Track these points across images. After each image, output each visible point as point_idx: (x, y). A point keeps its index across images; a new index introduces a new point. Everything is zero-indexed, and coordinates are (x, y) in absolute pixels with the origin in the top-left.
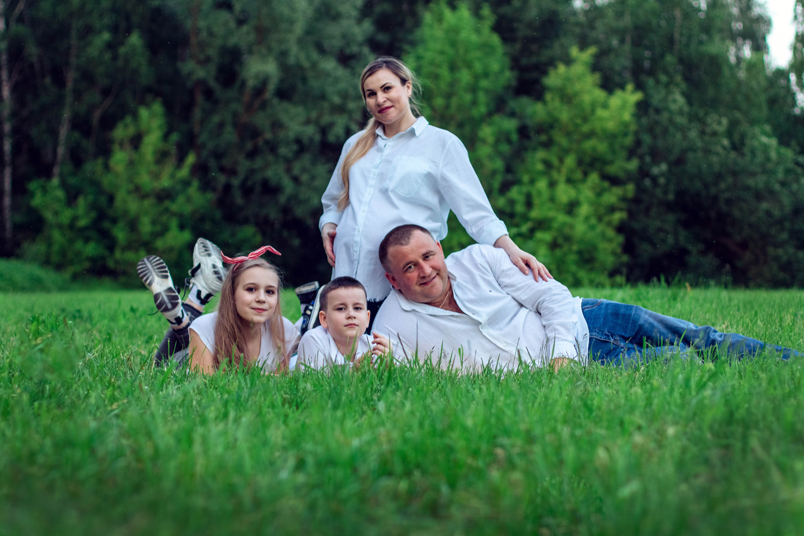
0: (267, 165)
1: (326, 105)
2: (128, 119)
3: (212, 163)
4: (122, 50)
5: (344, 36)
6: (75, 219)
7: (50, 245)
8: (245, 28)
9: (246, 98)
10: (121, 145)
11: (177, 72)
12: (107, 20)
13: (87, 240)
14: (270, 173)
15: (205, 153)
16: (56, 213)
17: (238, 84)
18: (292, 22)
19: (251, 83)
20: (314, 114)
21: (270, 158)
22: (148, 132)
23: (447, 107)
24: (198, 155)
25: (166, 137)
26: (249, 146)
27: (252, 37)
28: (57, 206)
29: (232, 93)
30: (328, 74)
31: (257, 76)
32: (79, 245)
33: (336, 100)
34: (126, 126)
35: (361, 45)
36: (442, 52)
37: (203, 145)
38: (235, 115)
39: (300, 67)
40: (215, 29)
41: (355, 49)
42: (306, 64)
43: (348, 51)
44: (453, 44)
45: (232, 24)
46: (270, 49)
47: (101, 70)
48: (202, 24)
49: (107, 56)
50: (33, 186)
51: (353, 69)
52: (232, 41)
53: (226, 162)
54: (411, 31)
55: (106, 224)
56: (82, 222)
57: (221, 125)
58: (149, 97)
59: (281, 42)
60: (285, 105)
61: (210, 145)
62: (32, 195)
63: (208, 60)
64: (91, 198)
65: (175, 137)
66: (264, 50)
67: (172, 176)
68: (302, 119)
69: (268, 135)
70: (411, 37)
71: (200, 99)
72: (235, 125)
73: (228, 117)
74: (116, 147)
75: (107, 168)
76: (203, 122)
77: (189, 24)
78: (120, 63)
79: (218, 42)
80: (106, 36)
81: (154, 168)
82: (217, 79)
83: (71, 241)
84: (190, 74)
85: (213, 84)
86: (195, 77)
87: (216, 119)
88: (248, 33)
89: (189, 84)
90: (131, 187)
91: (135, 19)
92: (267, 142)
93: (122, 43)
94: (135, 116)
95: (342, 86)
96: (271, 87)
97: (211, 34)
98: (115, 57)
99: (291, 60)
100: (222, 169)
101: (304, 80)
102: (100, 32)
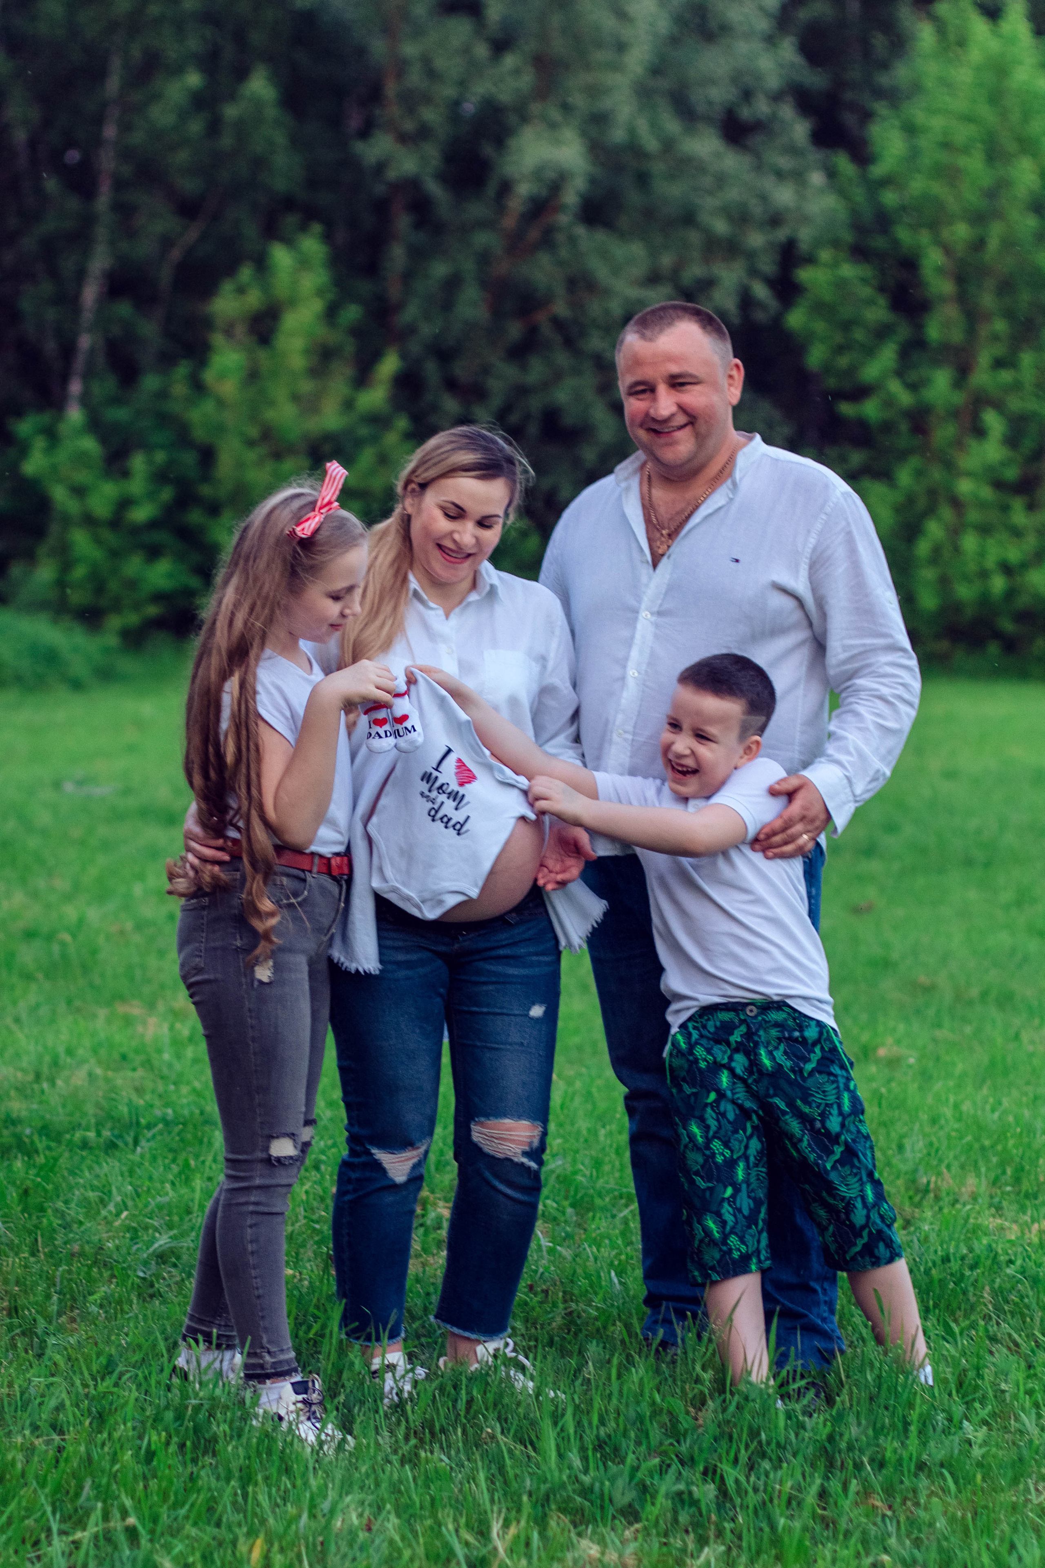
0: (558, 376)
1: (694, 237)
2: (246, 273)
3: (431, 370)
4: (231, 112)
5: (736, 78)
6: (125, 503)
7: (66, 566)
8: (510, 61)
9: (509, 222)
10: (229, 333)
11: (351, 163)
12: (193, 44)
13: (153, 553)
14: (562, 396)
15: (415, 347)
16: (79, 491)
17: (491, 189)
18: (621, 47)
19: (524, 189)
20: (667, 260)
21: (562, 358)
22: (292, 302)
23: (979, 244)
24: (403, 356)
25: (331, 313)
26: (515, 330)
27: (527, 80)
28: (82, 477)
29: (477, 210)
30: (701, 168)
31: (538, 174)
32: (134, 565)
33: (721, 227)
34: (241, 290)
35: (776, 97)
36: (968, 119)
37: (411, 330)
38: (484, 258)
39: (634, 149)
40: (440, 63)
41: (762, 107)
42: (651, 144)
43: (745, 113)
44: (996, 97)
45: (482, 51)
46: (566, 108)
47: (182, 157)
48: (410, 50)
49: (196, 127)
50: (25, 427)
51: (758, 155)
52: (480, 89)
53: (462, 370)
54: (885, 66)
55: (195, 517)
56: (141, 514)
57: (453, 284)
58: (291, 220)
59: (594, 91)
60: (601, 236)
61: (427, 330)
62: (24, 450)
63: (423, 133)
64: (160, 457)
65: (352, 313)
66: (555, 114)
67: (348, 405)
68: (639, 270)
69: (561, 308)
70: (884, 80)
71: (403, 222)
72: (484, 284)
73: (469, 266)
74: (218, 339)
75: (198, 387)
76: (408, 276)
77: (378, 47)
78: (227, 141)
79: (449, 91)
80: (194, 79)
81: (306, 386)
82: (443, 178)
83: (115, 554)
84: (381, 167)
85: (434, 188)
86: (392, 174)
87: (440, 269)
88: (517, 72)
89: (379, 189)
90: (253, 432)
91: (257, 38)
92: (558, 324)
93: (232, 96)
94: (262, 263)
95: (733, 194)
96: (571, 197)
97: (432, 74)
98: (214, 127)
99: (618, 135)
100: (451, 385)
101: (643, 179)
102: (178, 70)
